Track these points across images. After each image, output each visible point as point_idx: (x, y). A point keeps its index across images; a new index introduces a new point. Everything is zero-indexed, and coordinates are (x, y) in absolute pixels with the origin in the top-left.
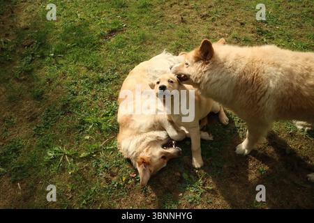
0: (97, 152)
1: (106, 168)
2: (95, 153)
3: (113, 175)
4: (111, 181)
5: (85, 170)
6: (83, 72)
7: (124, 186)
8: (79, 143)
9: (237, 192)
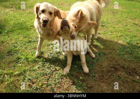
0: (25, 71)
1: (30, 79)
2: (24, 72)
3: (33, 83)
4: (32, 86)
5: (16, 81)
6: (21, 38)
7: (40, 89)
8: (15, 68)
9: (105, 87)
